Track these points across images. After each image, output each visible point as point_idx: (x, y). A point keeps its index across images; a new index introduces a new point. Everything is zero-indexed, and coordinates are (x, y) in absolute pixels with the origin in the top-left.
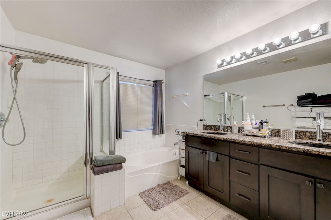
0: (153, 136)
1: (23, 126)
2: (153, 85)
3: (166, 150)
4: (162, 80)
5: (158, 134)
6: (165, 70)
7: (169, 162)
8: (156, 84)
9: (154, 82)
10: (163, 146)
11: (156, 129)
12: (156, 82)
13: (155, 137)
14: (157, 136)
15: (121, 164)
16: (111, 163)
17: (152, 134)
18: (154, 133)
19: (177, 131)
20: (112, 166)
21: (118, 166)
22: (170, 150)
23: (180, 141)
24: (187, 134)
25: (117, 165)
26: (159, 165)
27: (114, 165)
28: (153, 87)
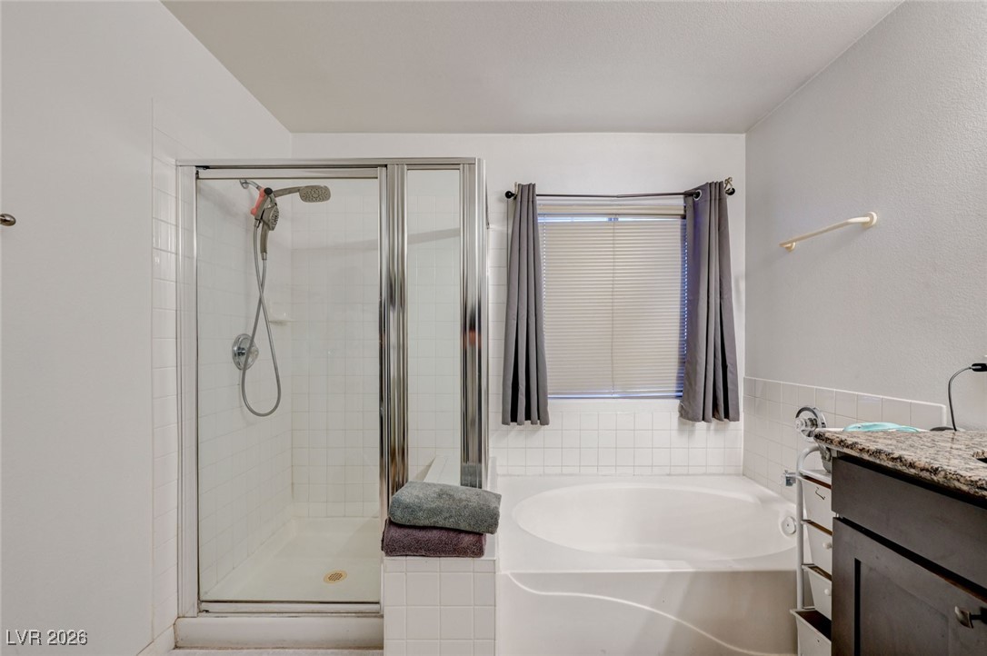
0: (681, 424)
1: (276, 369)
2: (682, 212)
3: (743, 493)
4: (728, 181)
5: (703, 419)
6: (748, 130)
7: (735, 575)
8: (695, 205)
9: (687, 195)
10: (738, 475)
11: (694, 397)
12: (698, 195)
13: (692, 432)
14: (701, 425)
15: (480, 535)
16: (441, 524)
17: (677, 414)
18: (686, 414)
19: (806, 415)
20: (444, 535)
21: (467, 539)
22: (765, 501)
23: (808, 478)
24: (846, 450)
25: (462, 535)
26: (672, 576)
27: (451, 534)
28: (684, 217)
